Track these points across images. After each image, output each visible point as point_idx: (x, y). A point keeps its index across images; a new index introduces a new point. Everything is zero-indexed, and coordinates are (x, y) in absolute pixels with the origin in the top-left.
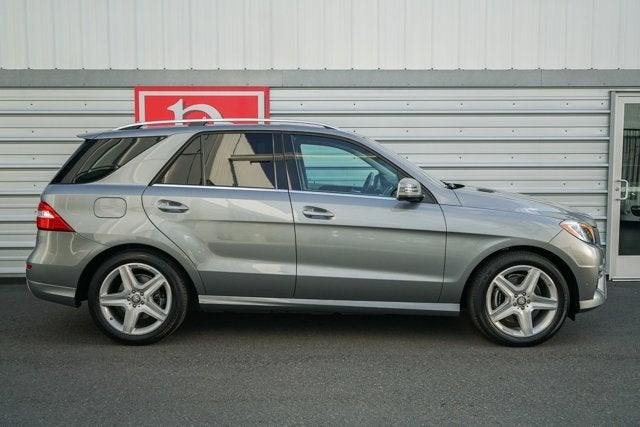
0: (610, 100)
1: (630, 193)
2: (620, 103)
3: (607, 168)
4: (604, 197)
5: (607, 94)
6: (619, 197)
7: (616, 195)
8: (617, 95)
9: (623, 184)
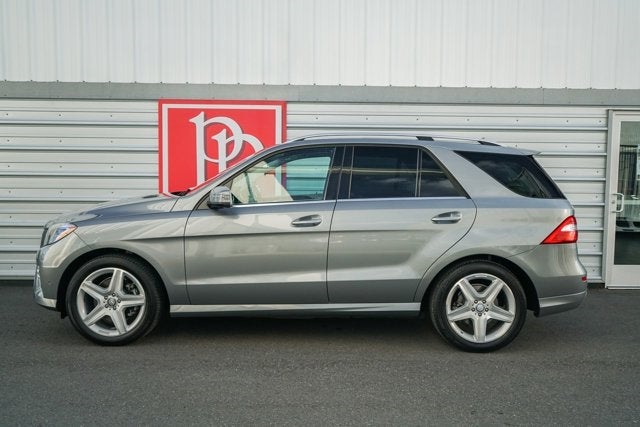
0: (607, 118)
1: (626, 206)
2: (617, 120)
3: (605, 182)
4: (600, 210)
5: (605, 113)
6: (615, 210)
7: (612, 208)
8: (614, 113)
9: (620, 198)
